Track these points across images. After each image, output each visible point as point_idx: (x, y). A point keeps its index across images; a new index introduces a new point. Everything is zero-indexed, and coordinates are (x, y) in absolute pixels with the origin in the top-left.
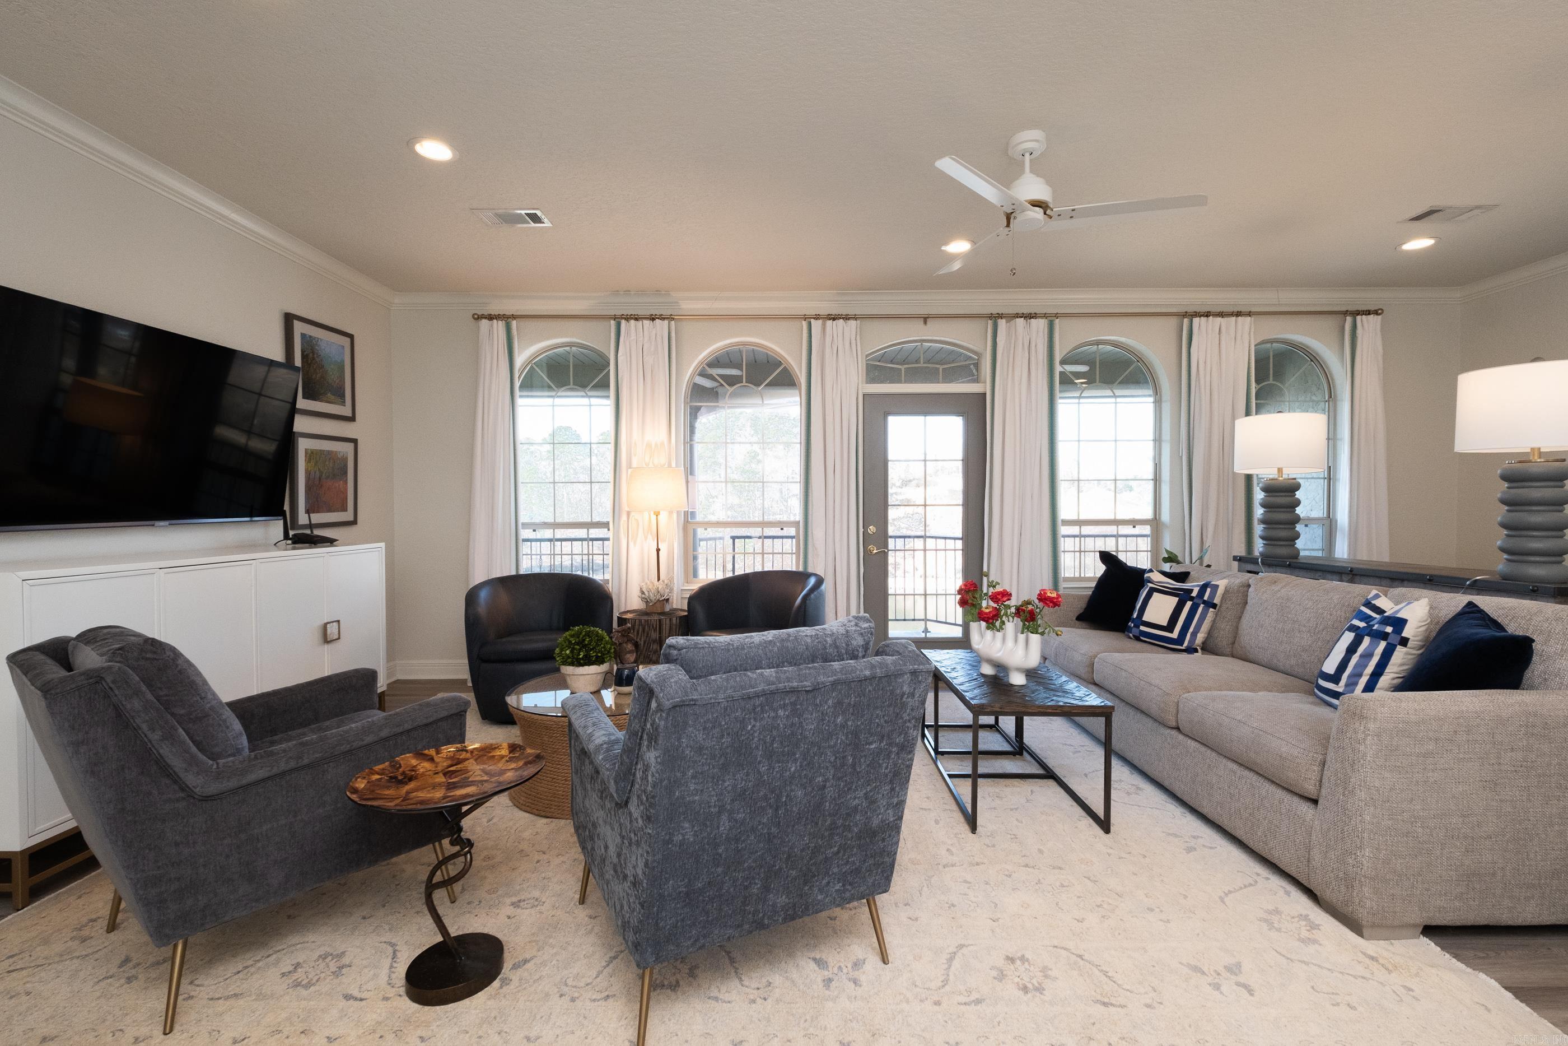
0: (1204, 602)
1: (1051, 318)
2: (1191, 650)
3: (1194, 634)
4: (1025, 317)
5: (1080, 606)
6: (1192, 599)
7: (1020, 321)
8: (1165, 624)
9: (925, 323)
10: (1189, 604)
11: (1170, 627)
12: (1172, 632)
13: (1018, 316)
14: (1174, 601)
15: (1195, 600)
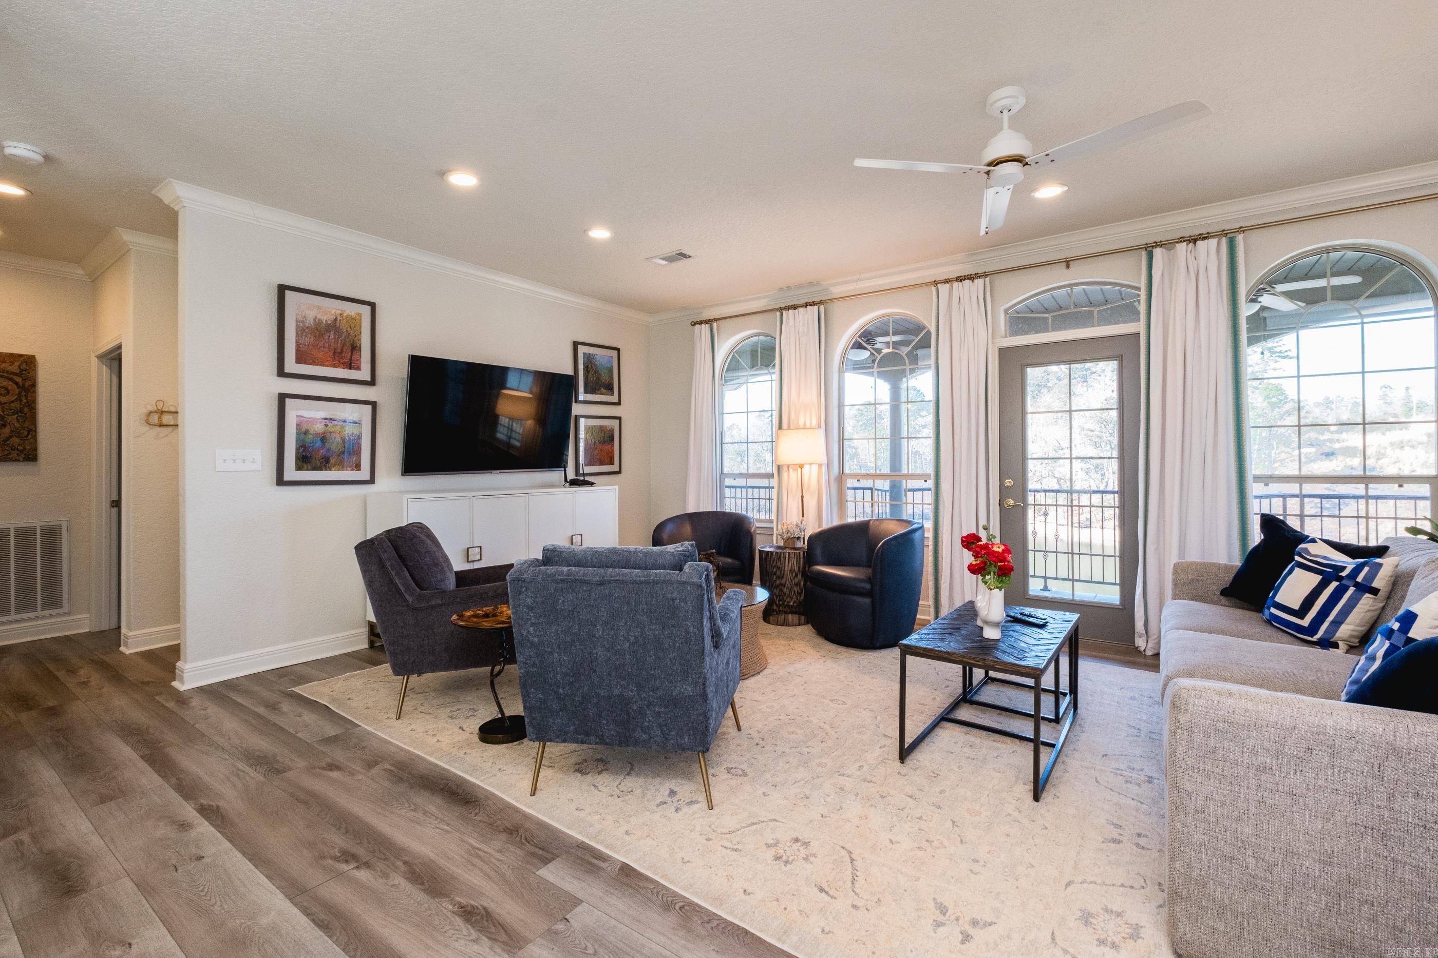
0: (1357, 585)
1: (1229, 236)
2: (1327, 643)
3: (1337, 623)
4: (1189, 241)
5: (1227, 579)
6: (1340, 579)
7: (1182, 247)
8: (1297, 608)
9: (1068, 266)
10: (1334, 584)
11: (1302, 612)
12: (1302, 618)
13: (1182, 240)
14: (1316, 579)
15: (1344, 582)
